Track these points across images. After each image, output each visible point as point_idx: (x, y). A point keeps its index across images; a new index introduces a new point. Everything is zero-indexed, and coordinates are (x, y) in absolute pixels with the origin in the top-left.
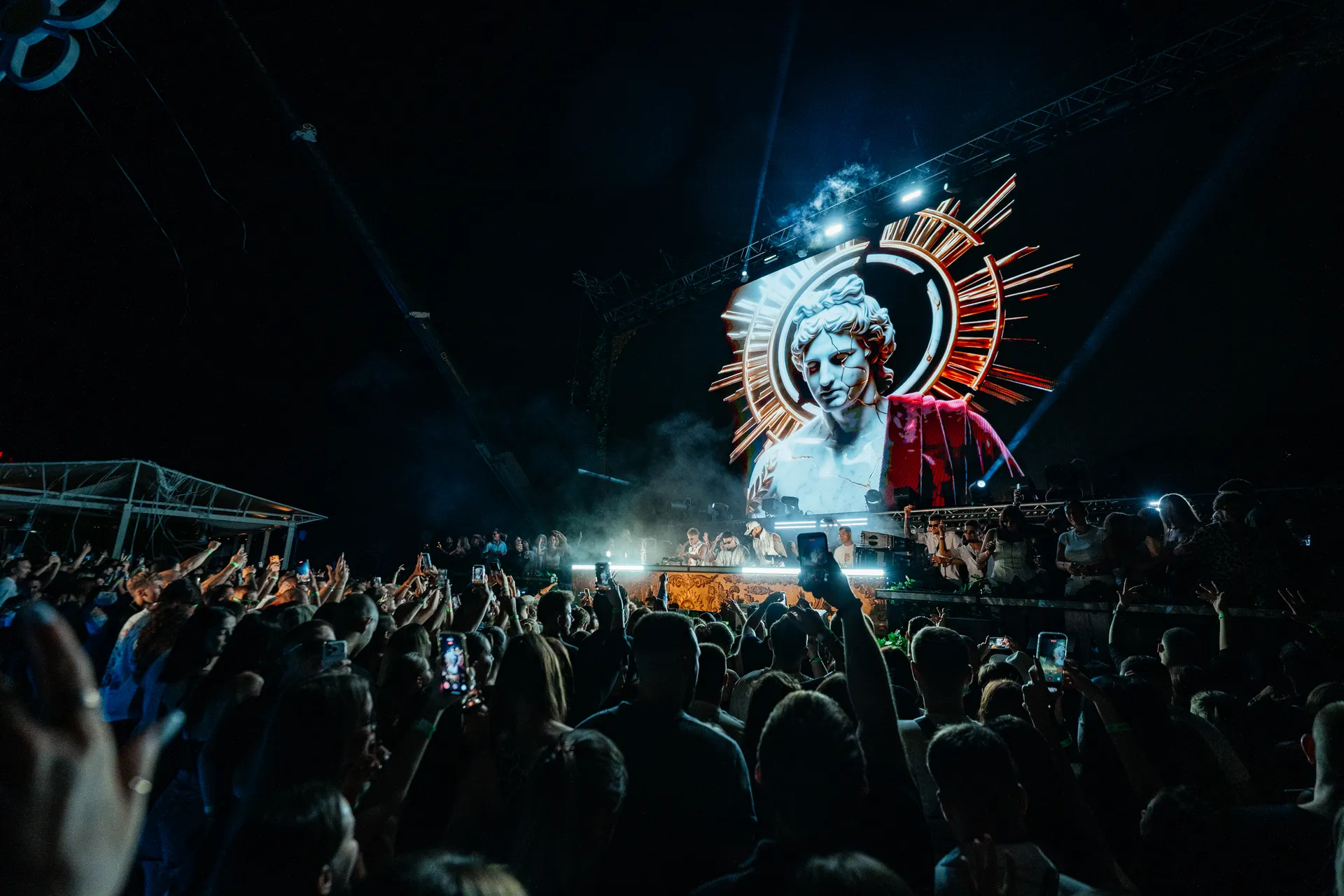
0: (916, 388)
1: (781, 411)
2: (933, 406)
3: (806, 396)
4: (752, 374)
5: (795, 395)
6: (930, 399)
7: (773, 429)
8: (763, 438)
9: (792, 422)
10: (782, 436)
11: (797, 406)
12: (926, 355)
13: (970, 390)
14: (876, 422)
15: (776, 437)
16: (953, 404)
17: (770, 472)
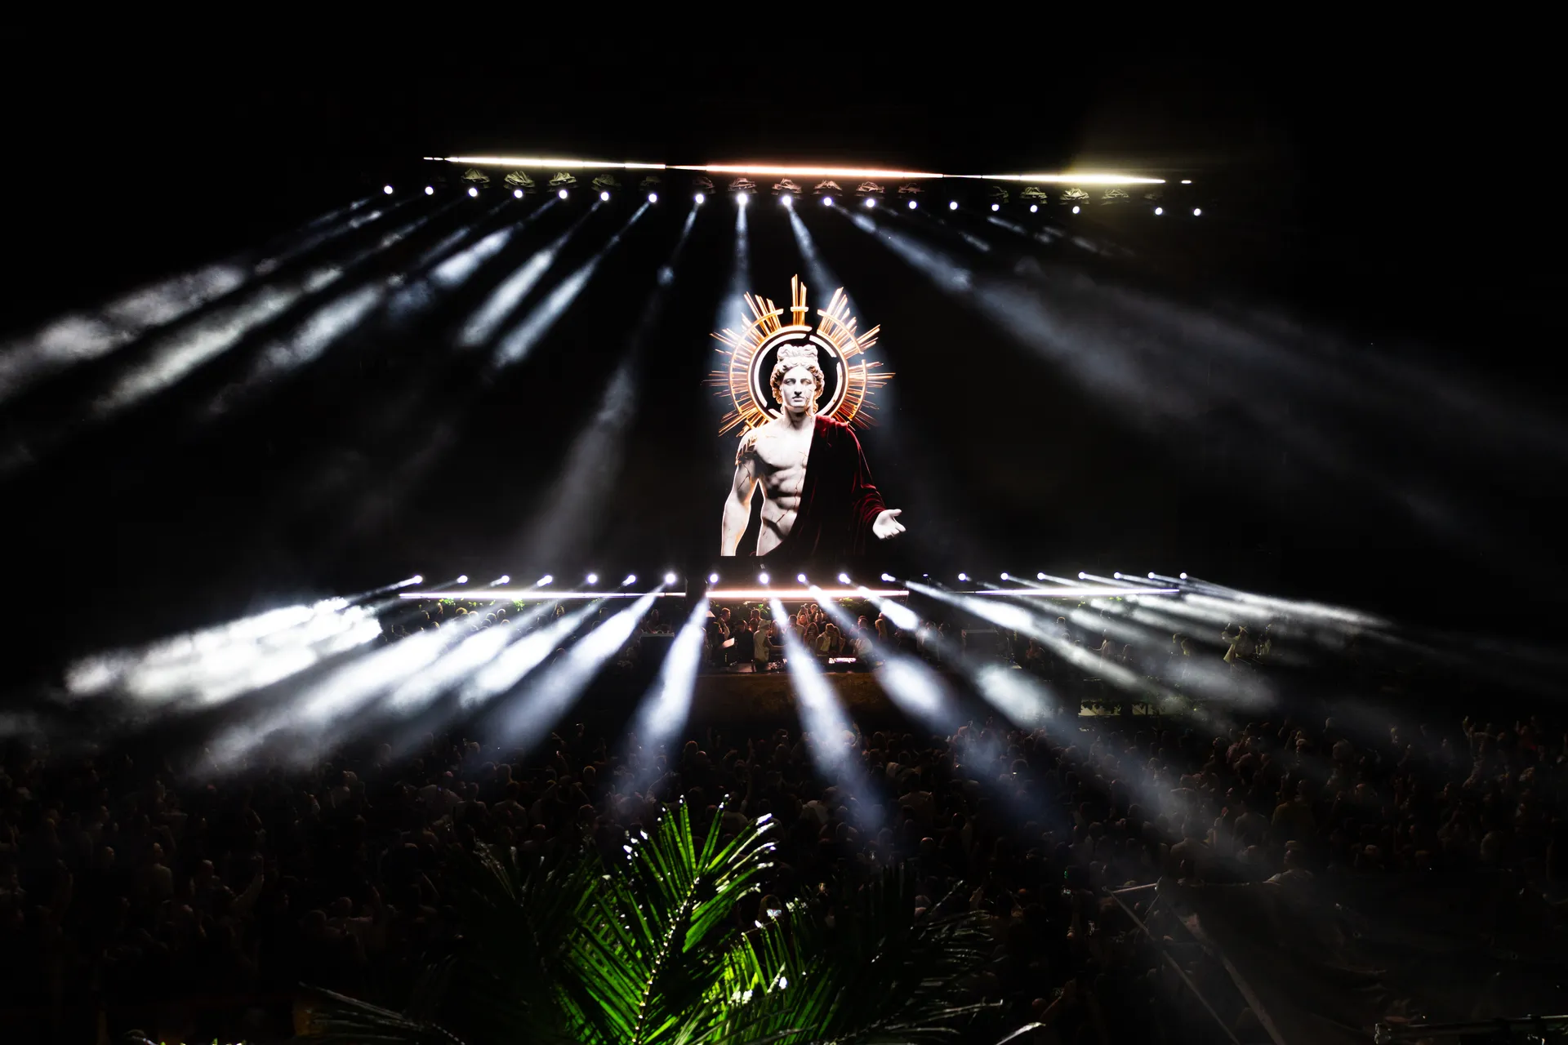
0: (827, 414)
1: (754, 410)
2: (834, 423)
3: (773, 404)
4: (735, 382)
5: (765, 403)
6: (833, 420)
7: (750, 420)
8: (743, 424)
9: (762, 418)
10: (756, 425)
11: (766, 410)
12: (832, 400)
13: (848, 420)
14: (810, 425)
15: (752, 425)
16: (842, 424)
17: (753, 442)
